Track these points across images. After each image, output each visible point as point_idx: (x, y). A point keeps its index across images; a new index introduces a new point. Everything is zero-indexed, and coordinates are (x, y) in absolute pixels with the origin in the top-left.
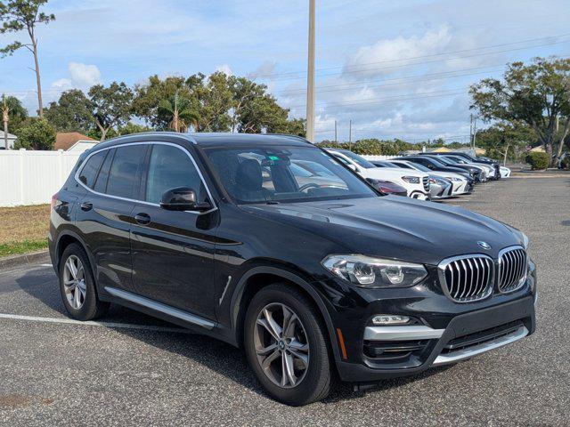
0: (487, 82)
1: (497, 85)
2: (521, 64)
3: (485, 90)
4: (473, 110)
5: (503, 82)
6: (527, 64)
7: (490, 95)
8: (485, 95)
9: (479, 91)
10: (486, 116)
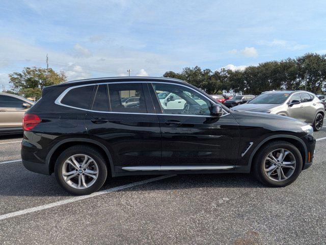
0: (16, 74)
1: (20, 75)
2: (29, 68)
3: (16, 76)
4: (10, 83)
5: (22, 74)
6: (32, 69)
7: (18, 78)
8: (16, 78)
9: (13, 76)
10: (16, 86)
